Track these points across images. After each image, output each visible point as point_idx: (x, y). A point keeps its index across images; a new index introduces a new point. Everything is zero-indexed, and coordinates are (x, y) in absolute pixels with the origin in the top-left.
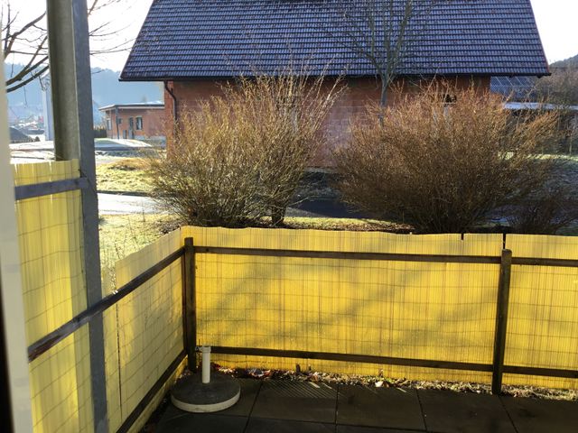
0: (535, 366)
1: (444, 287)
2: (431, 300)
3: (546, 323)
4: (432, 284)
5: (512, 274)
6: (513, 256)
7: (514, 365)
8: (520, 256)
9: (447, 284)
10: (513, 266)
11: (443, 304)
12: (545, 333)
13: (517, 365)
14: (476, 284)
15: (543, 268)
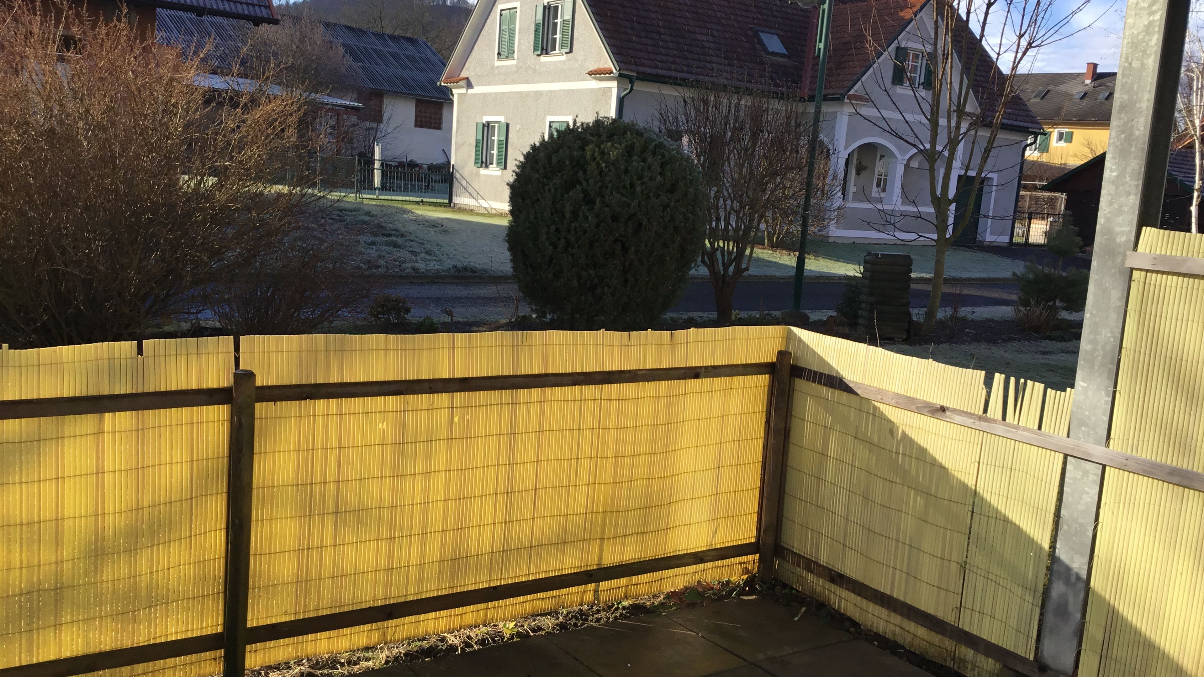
0: (312, 615)
1: (99, 472)
2: (68, 511)
3: (331, 518)
4: (68, 471)
5: (257, 423)
6: (259, 383)
7: (269, 622)
8: (272, 382)
9: (108, 465)
10: (258, 405)
11: (99, 514)
12: (329, 540)
13: (274, 621)
14: (176, 458)
15: (320, 404)
